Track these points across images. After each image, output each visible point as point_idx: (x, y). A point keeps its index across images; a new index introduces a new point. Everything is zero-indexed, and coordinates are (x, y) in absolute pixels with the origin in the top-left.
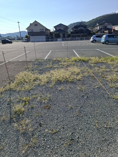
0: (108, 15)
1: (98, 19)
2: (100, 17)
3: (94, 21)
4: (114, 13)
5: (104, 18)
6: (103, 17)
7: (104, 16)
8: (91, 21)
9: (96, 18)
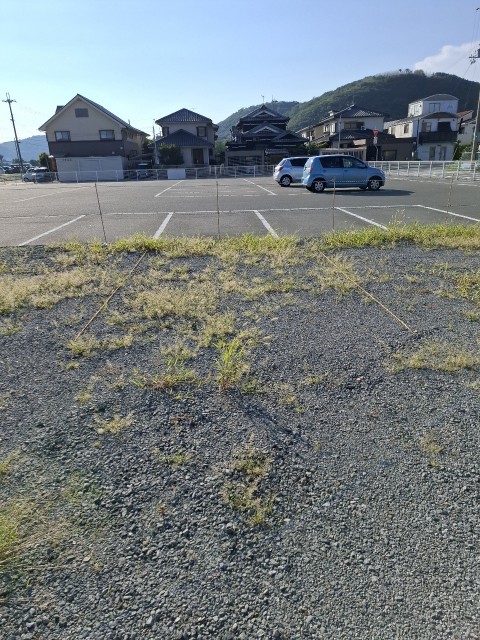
0: (381, 78)
1: (346, 91)
2: (354, 84)
3: (330, 100)
4: (404, 72)
5: (367, 90)
6: (362, 85)
7: (367, 81)
8: (318, 99)
9: (339, 89)
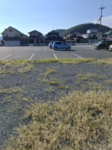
0: (84, 24)
1: (76, 27)
2: (78, 26)
3: (72, 29)
4: (89, 23)
5: (81, 27)
6: (80, 26)
7: (81, 25)
8: (70, 29)
9: (74, 27)
